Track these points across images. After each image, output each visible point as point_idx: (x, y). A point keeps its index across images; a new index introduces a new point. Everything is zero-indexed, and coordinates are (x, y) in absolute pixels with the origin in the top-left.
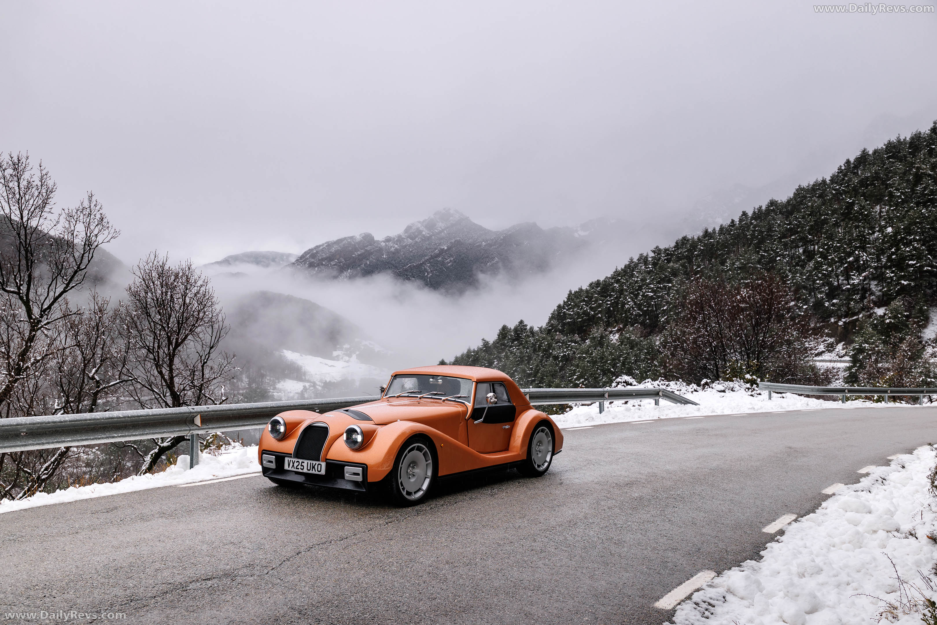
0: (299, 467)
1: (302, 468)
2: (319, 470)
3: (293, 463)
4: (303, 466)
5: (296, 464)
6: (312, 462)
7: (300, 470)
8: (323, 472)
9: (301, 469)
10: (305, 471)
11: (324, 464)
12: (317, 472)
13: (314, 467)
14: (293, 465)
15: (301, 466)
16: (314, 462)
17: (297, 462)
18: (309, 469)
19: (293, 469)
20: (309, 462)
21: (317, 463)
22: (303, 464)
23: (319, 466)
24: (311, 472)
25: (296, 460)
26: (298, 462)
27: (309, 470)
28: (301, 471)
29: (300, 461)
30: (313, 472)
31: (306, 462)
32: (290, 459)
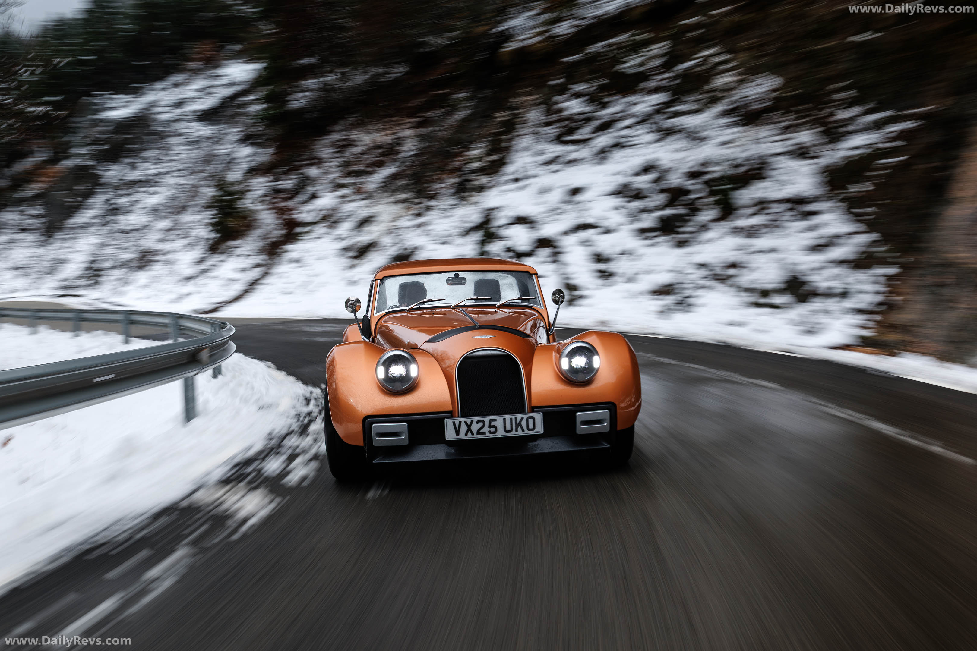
0: (486, 429)
1: (493, 430)
2: (531, 427)
3: (469, 426)
4: (495, 427)
5: (475, 427)
6: (513, 416)
7: (488, 436)
8: (539, 429)
9: (490, 432)
10: (501, 433)
11: (538, 417)
12: (527, 432)
13: (519, 425)
14: (469, 430)
15: (490, 426)
16: (519, 417)
17: (478, 422)
18: (508, 428)
19: (470, 436)
20: (508, 417)
21: (525, 416)
22: (493, 423)
23: (531, 421)
24: (513, 433)
25: (475, 419)
26: (483, 422)
27: (511, 430)
28: (491, 436)
29: (487, 419)
30: (520, 433)
31: (499, 419)
32: (457, 421)
